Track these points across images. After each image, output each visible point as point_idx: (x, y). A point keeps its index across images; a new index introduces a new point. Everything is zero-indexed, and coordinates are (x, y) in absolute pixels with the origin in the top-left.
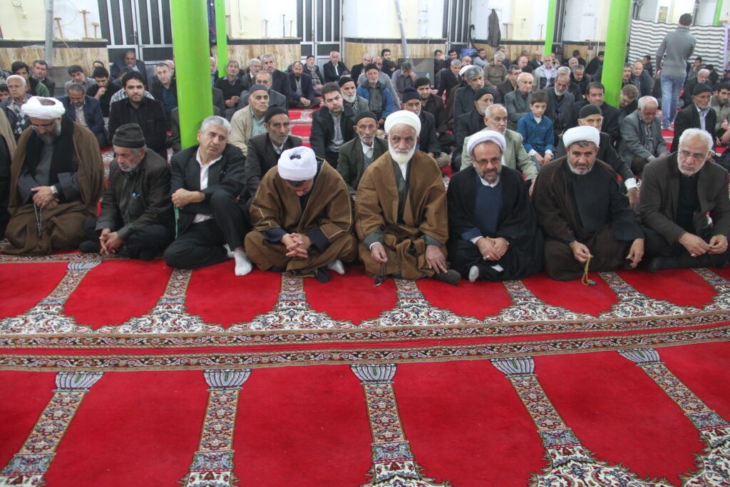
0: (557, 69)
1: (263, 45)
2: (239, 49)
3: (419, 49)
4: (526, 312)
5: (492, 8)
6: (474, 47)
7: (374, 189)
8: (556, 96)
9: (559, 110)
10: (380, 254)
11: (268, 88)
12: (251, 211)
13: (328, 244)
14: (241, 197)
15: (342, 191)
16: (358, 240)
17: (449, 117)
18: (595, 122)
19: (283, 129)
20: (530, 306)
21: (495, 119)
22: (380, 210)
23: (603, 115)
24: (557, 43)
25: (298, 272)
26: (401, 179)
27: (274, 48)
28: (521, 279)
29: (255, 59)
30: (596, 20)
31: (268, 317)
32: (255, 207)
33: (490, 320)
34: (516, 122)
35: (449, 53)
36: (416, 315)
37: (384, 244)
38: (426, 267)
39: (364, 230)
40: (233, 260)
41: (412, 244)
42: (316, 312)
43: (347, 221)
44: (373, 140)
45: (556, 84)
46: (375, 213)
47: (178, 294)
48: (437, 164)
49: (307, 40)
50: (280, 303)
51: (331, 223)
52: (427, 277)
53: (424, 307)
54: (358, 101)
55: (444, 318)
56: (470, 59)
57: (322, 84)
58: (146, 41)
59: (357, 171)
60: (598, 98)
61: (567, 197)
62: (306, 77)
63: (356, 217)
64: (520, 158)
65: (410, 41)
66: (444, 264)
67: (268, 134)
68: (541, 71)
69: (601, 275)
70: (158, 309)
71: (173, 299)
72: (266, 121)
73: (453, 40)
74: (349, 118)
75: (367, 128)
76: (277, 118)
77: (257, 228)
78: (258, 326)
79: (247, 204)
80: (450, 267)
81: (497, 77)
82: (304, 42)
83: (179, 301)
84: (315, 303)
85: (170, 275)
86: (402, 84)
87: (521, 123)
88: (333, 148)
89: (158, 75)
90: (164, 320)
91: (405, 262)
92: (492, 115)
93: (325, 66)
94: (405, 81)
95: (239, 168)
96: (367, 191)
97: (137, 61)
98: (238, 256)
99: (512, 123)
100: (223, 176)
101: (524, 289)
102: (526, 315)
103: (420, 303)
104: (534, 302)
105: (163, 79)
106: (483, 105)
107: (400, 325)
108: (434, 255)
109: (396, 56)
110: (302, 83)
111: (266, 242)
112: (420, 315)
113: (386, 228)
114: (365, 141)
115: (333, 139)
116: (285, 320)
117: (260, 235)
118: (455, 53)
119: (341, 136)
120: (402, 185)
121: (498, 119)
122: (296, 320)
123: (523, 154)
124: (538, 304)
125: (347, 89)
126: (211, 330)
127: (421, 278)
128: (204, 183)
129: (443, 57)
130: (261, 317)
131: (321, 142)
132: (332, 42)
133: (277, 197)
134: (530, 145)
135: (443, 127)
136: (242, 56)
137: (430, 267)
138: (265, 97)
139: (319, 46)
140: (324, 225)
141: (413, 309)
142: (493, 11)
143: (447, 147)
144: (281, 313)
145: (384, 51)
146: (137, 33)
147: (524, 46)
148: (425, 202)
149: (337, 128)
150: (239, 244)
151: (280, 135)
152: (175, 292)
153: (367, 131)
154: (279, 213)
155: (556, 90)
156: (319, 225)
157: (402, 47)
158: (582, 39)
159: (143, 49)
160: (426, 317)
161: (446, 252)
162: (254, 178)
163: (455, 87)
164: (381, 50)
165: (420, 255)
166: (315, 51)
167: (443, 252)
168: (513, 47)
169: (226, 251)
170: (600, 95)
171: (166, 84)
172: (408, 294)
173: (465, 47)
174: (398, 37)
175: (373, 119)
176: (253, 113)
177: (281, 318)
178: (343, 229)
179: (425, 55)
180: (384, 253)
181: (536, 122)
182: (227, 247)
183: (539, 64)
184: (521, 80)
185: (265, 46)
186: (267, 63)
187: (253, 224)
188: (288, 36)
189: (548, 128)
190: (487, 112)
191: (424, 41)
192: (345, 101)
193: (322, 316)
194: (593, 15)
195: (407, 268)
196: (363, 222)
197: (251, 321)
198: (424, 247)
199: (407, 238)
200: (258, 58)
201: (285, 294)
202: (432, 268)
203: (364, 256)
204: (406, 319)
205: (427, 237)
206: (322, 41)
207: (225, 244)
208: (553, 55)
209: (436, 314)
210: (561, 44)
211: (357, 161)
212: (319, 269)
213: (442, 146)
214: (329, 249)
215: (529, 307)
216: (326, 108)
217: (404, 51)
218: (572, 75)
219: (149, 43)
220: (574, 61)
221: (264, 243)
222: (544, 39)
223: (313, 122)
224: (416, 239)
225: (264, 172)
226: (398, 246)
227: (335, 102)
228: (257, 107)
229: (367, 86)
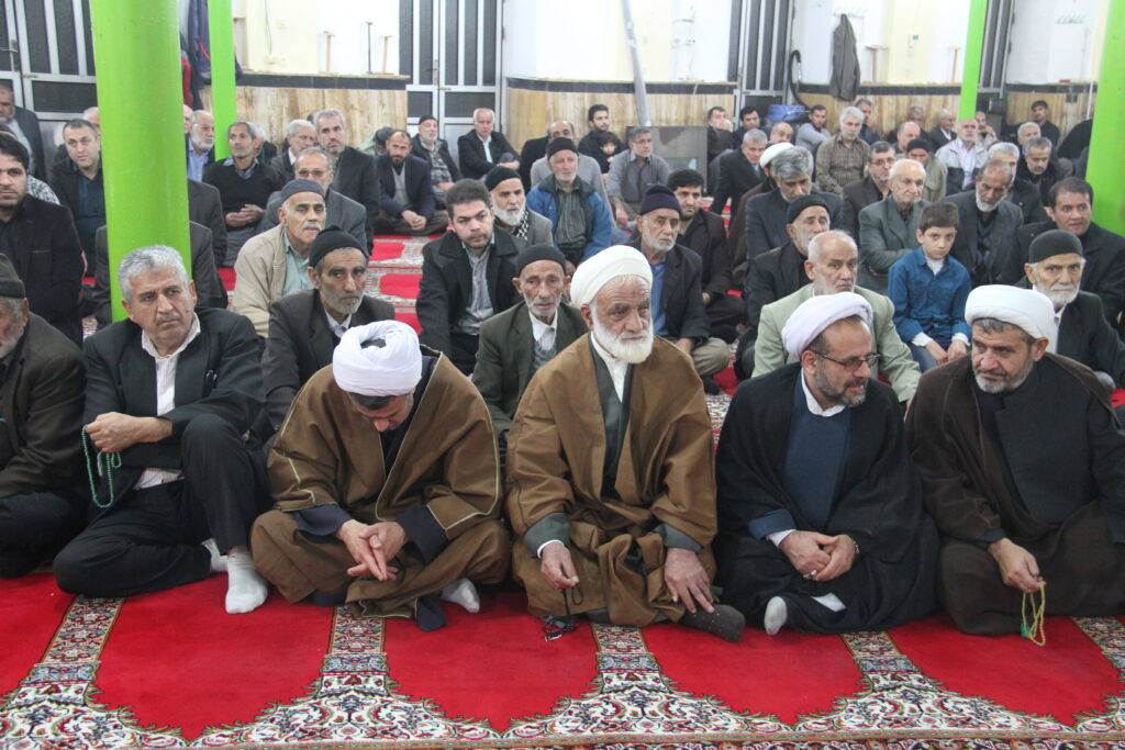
0: (988, 149)
1: (320, 90)
2: (265, 95)
3: (674, 108)
4: (896, 707)
5: (840, 13)
6: (798, 101)
7: (552, 421)
8: (979, 213)
9: (986, 242)
10: (562, 568)
11: (325, 187)
12: (270, 464)
13: (443, 543)
14: (252, 433)
15: (478, 423)
16: (512, 535)
17: (736, 257)
18: (1065, 271)
19: (351, 283)
20: (905, 692)
21: (829, 265)
22: (562, 468)
23: (1086, 255)
24: (992, 89)
25: (371, 607)
26: (611, 400)
27: (346, 97)
28: (887, 631)
29: (303, 122)
30: (1087, 33)
31: (295, 712)
32: (282, 457)
33: (812, 724)
34: (883, 272)
35: (743, 113)
36: (639, 710)
37: (571, 544)
38: (664, 598)
39: (527, 511)
40: (222, 576)
41: (635, 546)
42: (409, 700)
43: (487, 491)
44: (555, 311)
45: (979, 186)
46: (552, 474)
47: (80, 656)
48: (693, 367)
49: (423, 81)
50: (326, 678)
51: (454, 495)
52: (668, 621)
53: (657, 690)
54: (528, 222)
55: (703, 718)
56: (788, 129)
57: (454, 181)
58: (40, 63)
59: (518, 379)
60: (1075, 214)
61: (984, 443)
62: (417, 164)
63: (510, 483)
64: (886, 353)
65: (653, 88)
66: (708, 592)
67: (316, 293)
68: (953, 155)
69: (1080, 623)
70: (24, 694)
71: (68, 670)
72: (313, 263)
73: (751, 86)
74: (505, 258)
75: (543, 284)
76: (337, 258)
77: (282, 504)
78: (269, 733)
79: (265, 449)
80: (721, 600)
81: (848, 170)
82: (416, 87)
83: (81, 674)
84: (405, 680)
85: (66, 612)
86: (632, 180)
87: (896, 275)
88: (469, 326)
89: (69, 147)
90: (34, 720)
91: (617, 585)
92: (823, 256)
93: (462, 140)
94: (640, 174)
95: (251, 365)
96: (534, 424)
97: (17, 108)
98: (234, 567)
99: (872, 273)
100: (210, 385)
101: (894, 652)
102: (896, 715)
103: (650, 682)
104: (916, 683)
105: (81, 157)
106: (804, 231)
107: (601, 733)
108: (684, 572)
109: (619, 122)
110: (406, 176)
111: (300, 535)
112: (647, 710)
113: (575, 507)
114: (538, 313)
115: (470, 306)
116: (335, 717)
117: (287, 519)
118: (755, 114)
119: (486, 299)
120: (615, 412)
121: (836, 264)
122: (360, 719)
123: (894, 345)
124: (926, 690)
125: (506, 194)
126: (153, 743)
127: (654, 624)
128: (166, 399)
129: (728, 124)
130: (277, 712)
131: (441, 312)
132: (479, 88)
133: (330, 435)
134: (916, 324)
135: (720, 282)
136: (271, 112)
137: (675, 599)
138: (317, 208)
139: (449, 95)
140: (435, 501)
141: (633, 694)
142: (844, 18)
143: (726, 326)
144: (326, 703)
145: (594, 109)
146: (17, 44)
147: (914, 97)
148: (664, 452)
149: (480, 281)
150: (238, 540)
151: (343, 294)
152: (74, 653)
153: (543, 290)
154: (336, 471)
155: (978, 200)
156: (425, 499)
157: (635, 102)
158: (1053, 80)
159: (35, 83)
160: (662, 715)
161: (712, 564)
162: (283, 390)
163: (751, 191)
164: (588, 107)
165: (652, 570)
166: (439, 105)
167: (703, 564)
168: (888, 100)
169: (208, 555)
170: (1082, 207)
171: (87, 168)
172: (623, 660)
173: (779, 100)
174: (628, 78)
175: (555, 264)
176: (288, 244)
177: (324, 713)
178: (479, 509)
179: (686, 121)
180: (569, 566)
181: (931, 272)
182: (212, 546)
183: (948, 137)
184: (898, 177)
185: (326, 91)
186: (326, 130)
187: (275, 496)
188: (378, 70)
189: (958, 284)
190: (812, 248)
191: (685, 89)
192: (498, 222)
193: (422, 708)
194: (1081, 22)
195: (623, 599)
196: (525, 493)
197: (254, 721)
198: (662, 551)
199: (624, 531)
200: (310, 118)
201: (338, 656)
202: (680, 601)
203: (524, 571)
204: (615, 718)
205: (669, 530)
206: (456, 83)
207: (207, 537)
208: (982, 116)
209: (685, 706)
210: (1000, 91)
211: (519, 356)
212: (422, 600)
213: (713, 325)
214: (446, 553)
215: (904, 695)
216: (454, 236)
217: (639, 110)
218: (1022, 163)
219: (47, 70)
220: (1029, 129)
221: (295, 540)
222: (959, 80)
223: (425, 267)
224: (643, 534)
225: (304, 377)
226: (602, 550)
227: (475, 224)
228: (297, 232)
229: (552, 188)
